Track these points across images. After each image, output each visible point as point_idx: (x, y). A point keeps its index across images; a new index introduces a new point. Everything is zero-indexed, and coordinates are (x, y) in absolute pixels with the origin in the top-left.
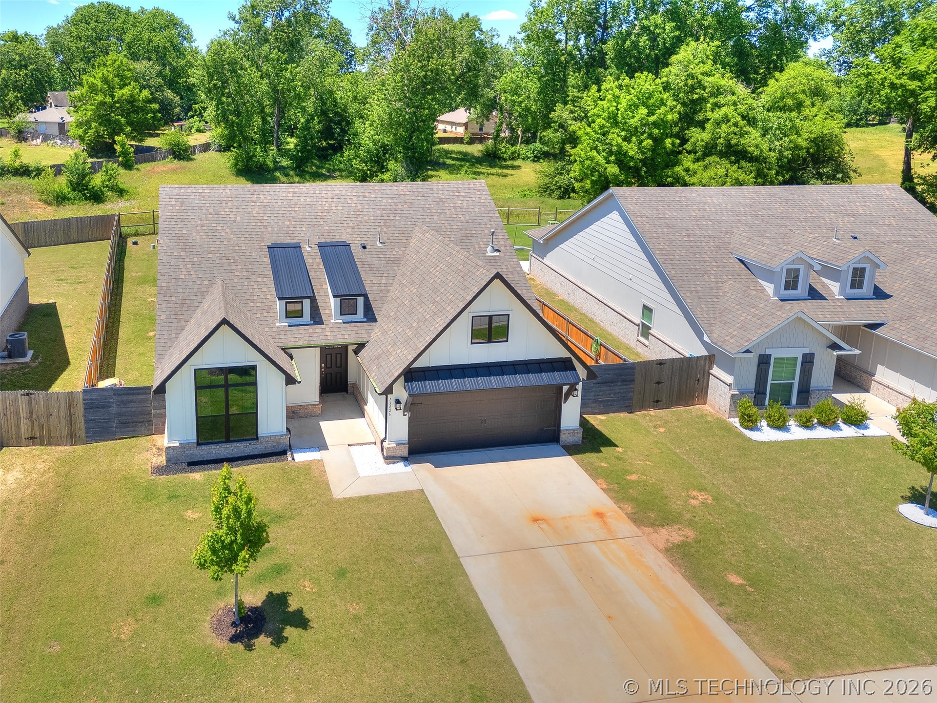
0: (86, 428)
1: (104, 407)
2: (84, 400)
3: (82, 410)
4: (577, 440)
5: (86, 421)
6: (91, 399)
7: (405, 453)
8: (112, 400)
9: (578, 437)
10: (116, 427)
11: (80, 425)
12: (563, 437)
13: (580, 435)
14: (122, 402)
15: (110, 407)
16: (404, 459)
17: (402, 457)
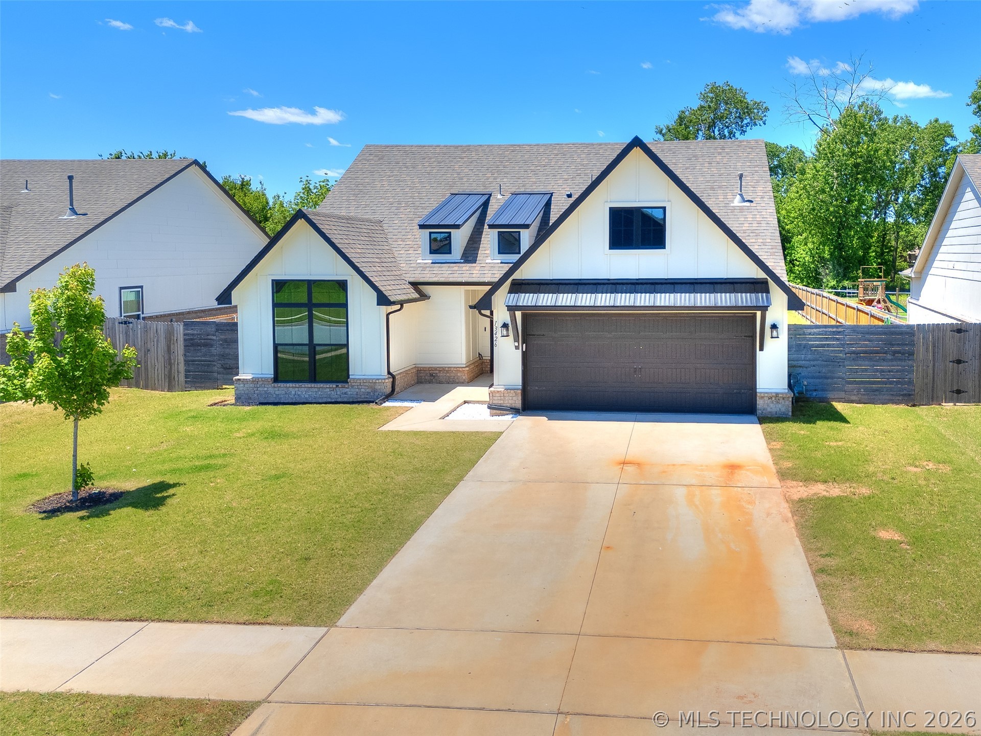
0: (186, 371)
1: (205, 345)
2: (185, 335)
3: (182, 347)
4: (783, 409)
5: (187, 362)
6: (193, 335)
7: (518, 402)
8: (214, 338)
9: (786, 406)
10: (219, 373)
11: (181, 367)
12: (760, 403)
13: (789, 403)
14: (225, 341)
15: (212, 346)
16: (516, 411)
17: (511, 408)
